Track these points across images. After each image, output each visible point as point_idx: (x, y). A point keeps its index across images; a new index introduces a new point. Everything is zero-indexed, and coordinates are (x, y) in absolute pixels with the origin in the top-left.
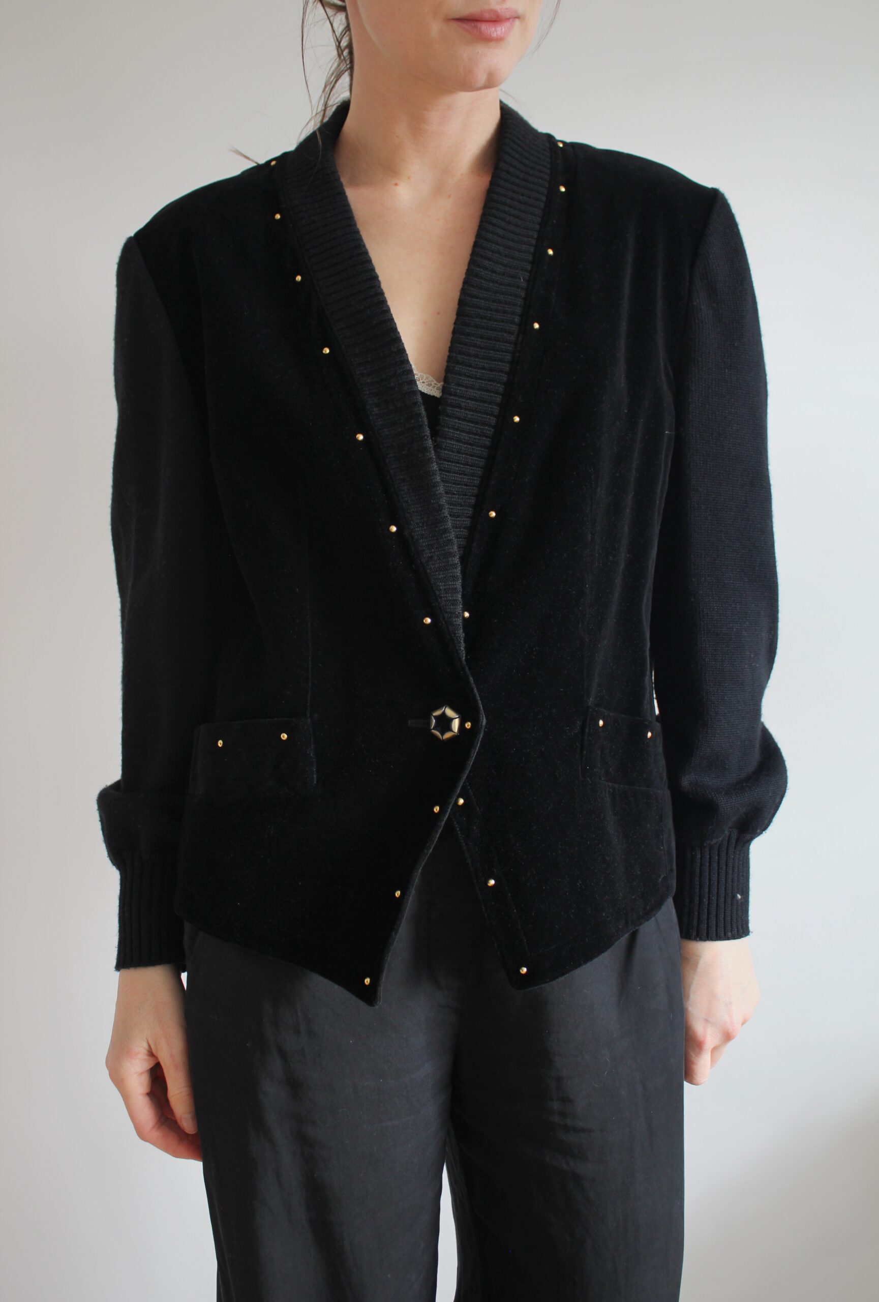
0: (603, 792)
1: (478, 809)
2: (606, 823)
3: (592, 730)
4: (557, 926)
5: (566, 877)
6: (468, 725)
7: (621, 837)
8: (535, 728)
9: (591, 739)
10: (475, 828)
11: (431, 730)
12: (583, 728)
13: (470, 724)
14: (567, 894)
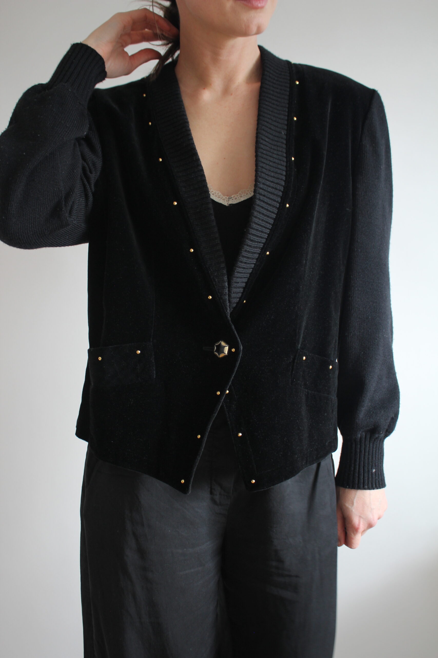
0: (302, 394)
1: (236, 396)
2: (301, 410)
3: (298, 361)
4: (272, 460)
5: (279, 435)
6: (233, 350)
7: (309, 418)
8: (268, 357)
9: (298, 366)
10: (233, 406)
11: (214, 352)
12: (294, 359)
13: (234, 349)
14: (279, 444)
